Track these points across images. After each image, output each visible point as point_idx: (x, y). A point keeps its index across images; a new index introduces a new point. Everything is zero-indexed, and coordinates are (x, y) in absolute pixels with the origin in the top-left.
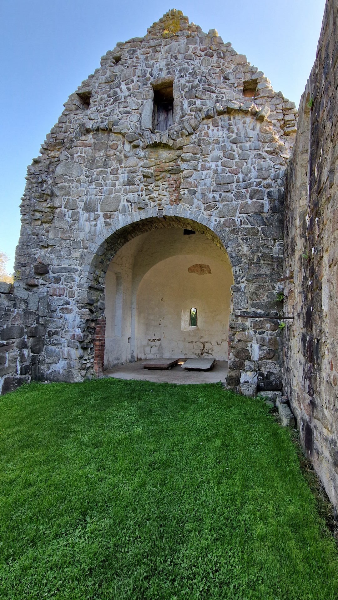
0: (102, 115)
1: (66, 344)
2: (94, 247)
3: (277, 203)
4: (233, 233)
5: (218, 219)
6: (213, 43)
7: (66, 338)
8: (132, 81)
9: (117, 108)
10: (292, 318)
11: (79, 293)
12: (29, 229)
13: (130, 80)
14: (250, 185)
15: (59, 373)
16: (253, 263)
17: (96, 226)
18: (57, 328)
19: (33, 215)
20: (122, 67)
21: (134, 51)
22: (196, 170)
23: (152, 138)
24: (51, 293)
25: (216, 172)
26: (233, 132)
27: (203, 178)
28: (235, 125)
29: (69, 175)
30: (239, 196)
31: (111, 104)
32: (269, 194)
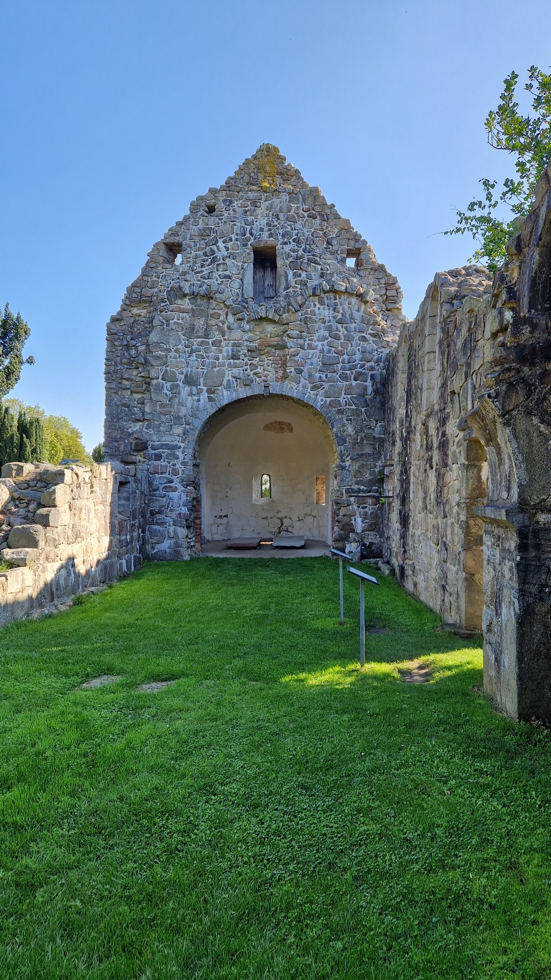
0: (199, 277)
1: (171, 523)
2: (198, 424)
3: (379, 385)
4: (339, 414)
5: (324, 399)
6: (317, 203)
7: (171, 517)
8: (231, 240)
9: (215, 270)
10: (392, 497)
11: (183, 471)
12: (116, 399)
13: (228, 239)
14: (354, 367)
15: (166, 553)
16: (357, 443)
17: (199, 400)
18: (161, 507)
19: (120, 383)
20: (217, 219)
21: (231, 202)
22: (303, 349)
23: (256, 312)
24: (152, 470)
25: (322, 351)
26: (338, 312)
27: (310, 357)
28: (341, 305)
29: (165, 343)
30: (345, 378)
31: (208, 265)
32: (372, 377)
